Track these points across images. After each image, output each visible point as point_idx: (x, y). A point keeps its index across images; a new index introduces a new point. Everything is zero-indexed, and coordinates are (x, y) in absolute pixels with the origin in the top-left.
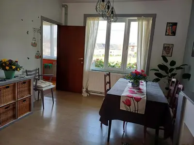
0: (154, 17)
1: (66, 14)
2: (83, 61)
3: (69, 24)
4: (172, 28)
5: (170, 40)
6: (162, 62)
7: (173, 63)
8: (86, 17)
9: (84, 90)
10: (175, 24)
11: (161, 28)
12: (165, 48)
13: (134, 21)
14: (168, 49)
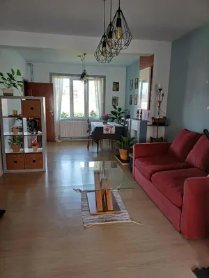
0: (104, 77)
1: (32, 72)
2: (53, 112)
3: (35, 82)
4: (116, 86)
5: (115, 94)
6: (113, 110)
7: (120, 109)
8: (52, 75)
9: (57, 137)
10: (118, 83)
11: (110, 86)
12: (113, 99)
13: (92, 80)
14: (115, 100)
